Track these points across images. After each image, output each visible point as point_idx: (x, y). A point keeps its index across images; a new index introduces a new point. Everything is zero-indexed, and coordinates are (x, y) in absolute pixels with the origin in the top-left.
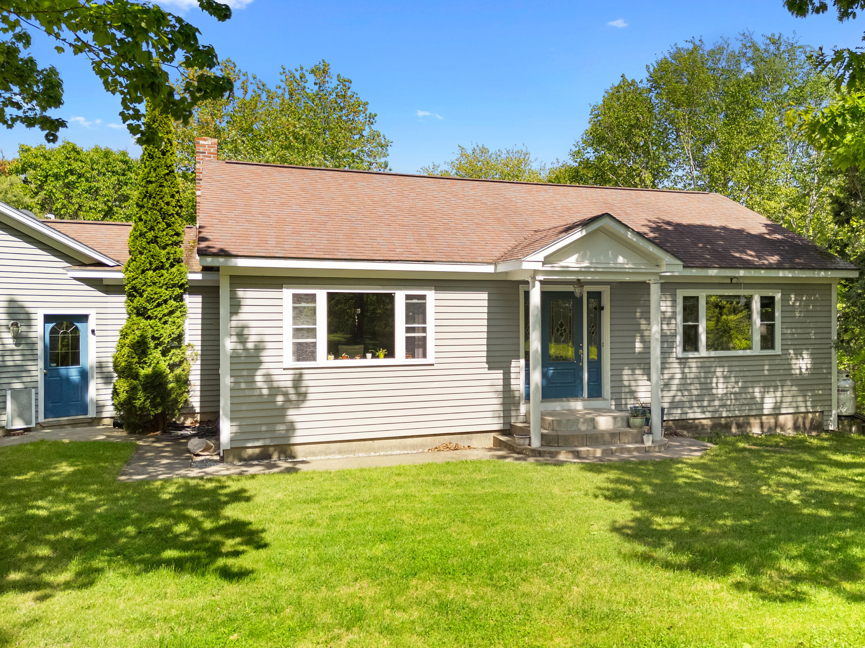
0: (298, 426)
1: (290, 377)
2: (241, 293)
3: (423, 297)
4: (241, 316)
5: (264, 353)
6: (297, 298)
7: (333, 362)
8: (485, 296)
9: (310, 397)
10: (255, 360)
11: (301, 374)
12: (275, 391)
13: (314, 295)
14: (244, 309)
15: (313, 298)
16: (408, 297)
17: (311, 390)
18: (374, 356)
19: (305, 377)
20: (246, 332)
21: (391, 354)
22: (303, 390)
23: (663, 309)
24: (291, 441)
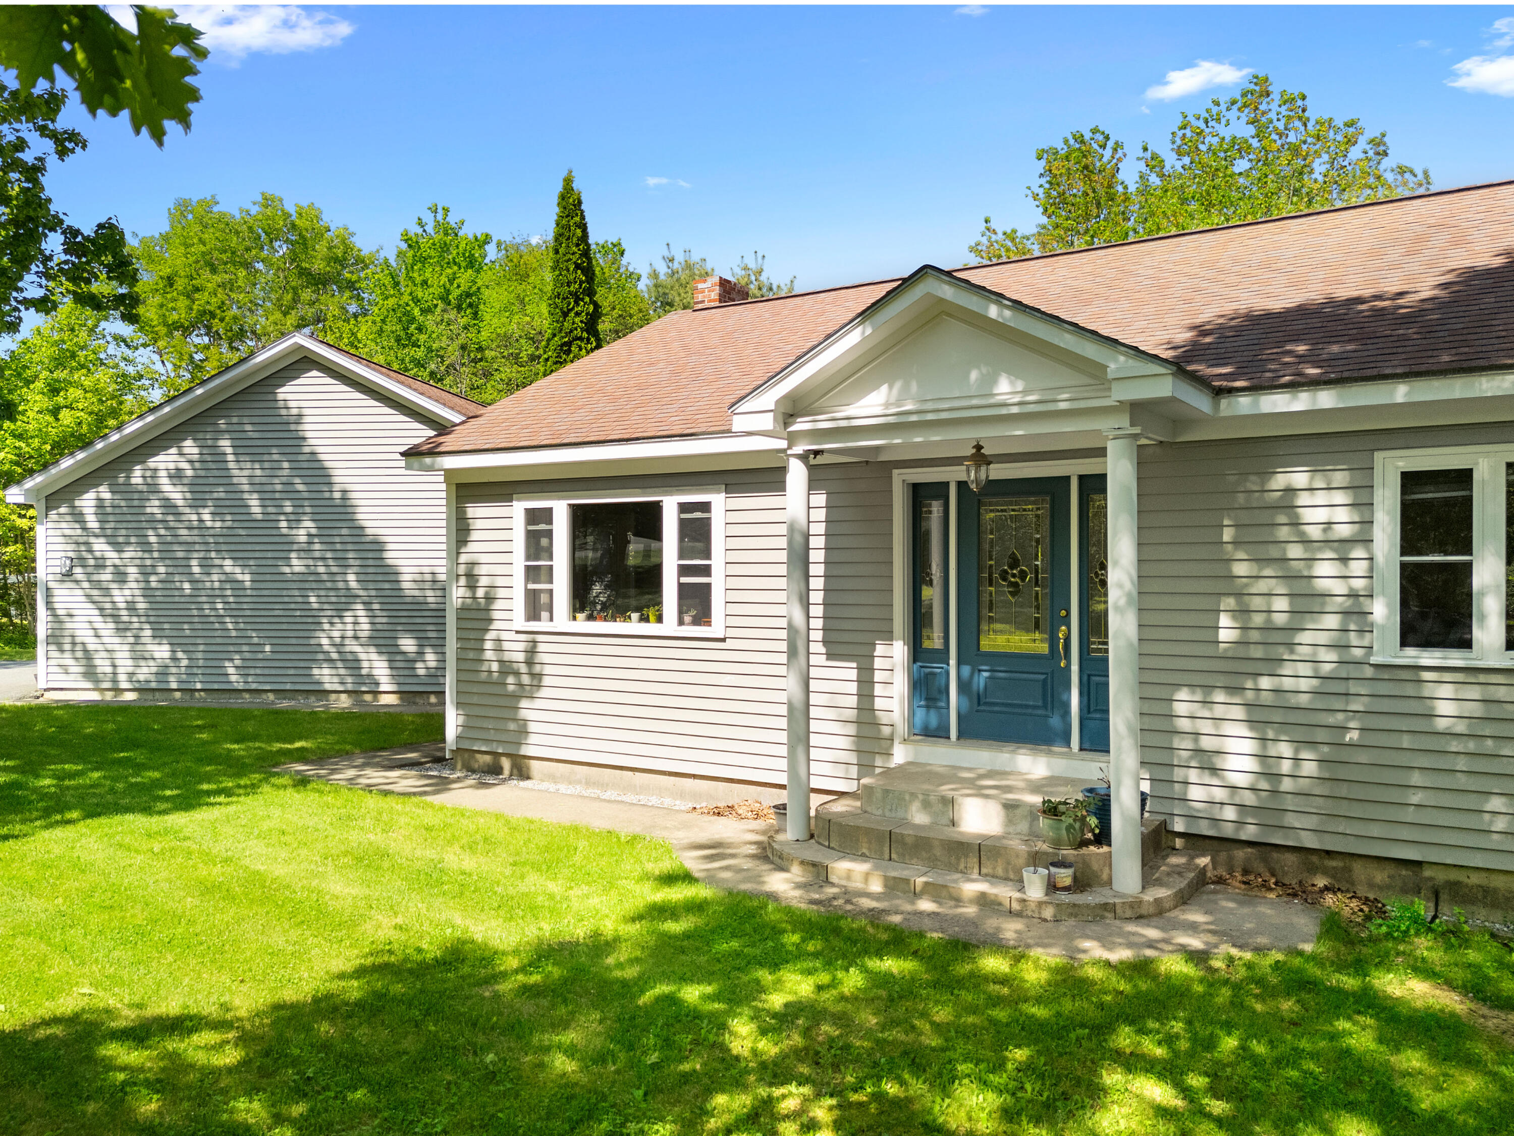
0: (532, 727)
1: (521, 646)
3: (705, 507)
4: (471, 547)
5: (498, 605)
6: (530, 516)
8: (820, 499)
9: (546, 681)
11: (535, 642)
13: (550, 510)
14: (474, 536)
17: (547, 670)
19: (541, 647)
20: (477, 570)
21: (657, 614)
23: (1321, 515)
24: (526, 750)
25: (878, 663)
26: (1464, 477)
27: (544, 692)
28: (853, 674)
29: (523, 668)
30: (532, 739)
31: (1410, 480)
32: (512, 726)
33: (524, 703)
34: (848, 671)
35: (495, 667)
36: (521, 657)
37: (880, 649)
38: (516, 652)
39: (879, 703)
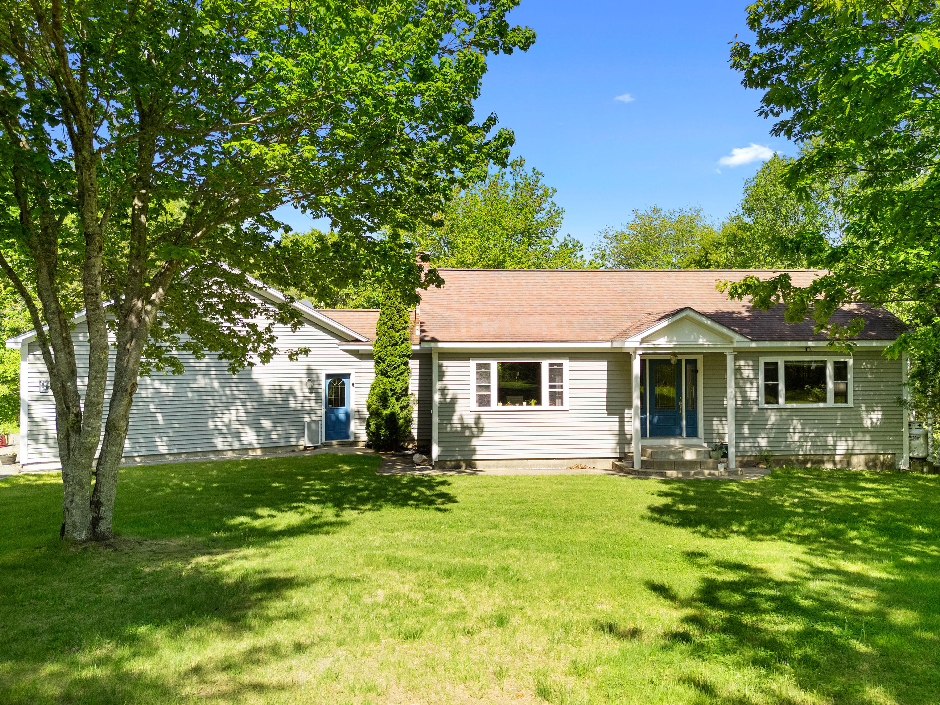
0: (478, 448)
1: (473, 417)
2: (445, 364)
3: (561, 365)
4: (445, 378)
5: (458, 401)
6: (479, 366)
7: (501, 407)
8: (605, 363)
9: (485, 430)
10: (452, 405)
11: (480, 415)
12: (464, 426)
13: (489, 364)
14: (447, 374)
15: (488, 366)
16: (551, 365)
17: (485, 425)
18: (528, 404)
19: (483, 417)
20: (448, 387)
21: (539, 403)
22: (481, 425)
23: (747, 372)
24: (474, 457)
25: (626, 415)
26: (776, 363)
27: (484, 434)
28: (617, 419)
29: (474, 426)
30: (478, 453)
31: (766, 364)
32: (468, 448)
33: (474, 439)
34: (616, 419)
35: (459, 426)
36: (473, 421)
37: (627, 411)
38: (470, 420)
39: (626, 428)
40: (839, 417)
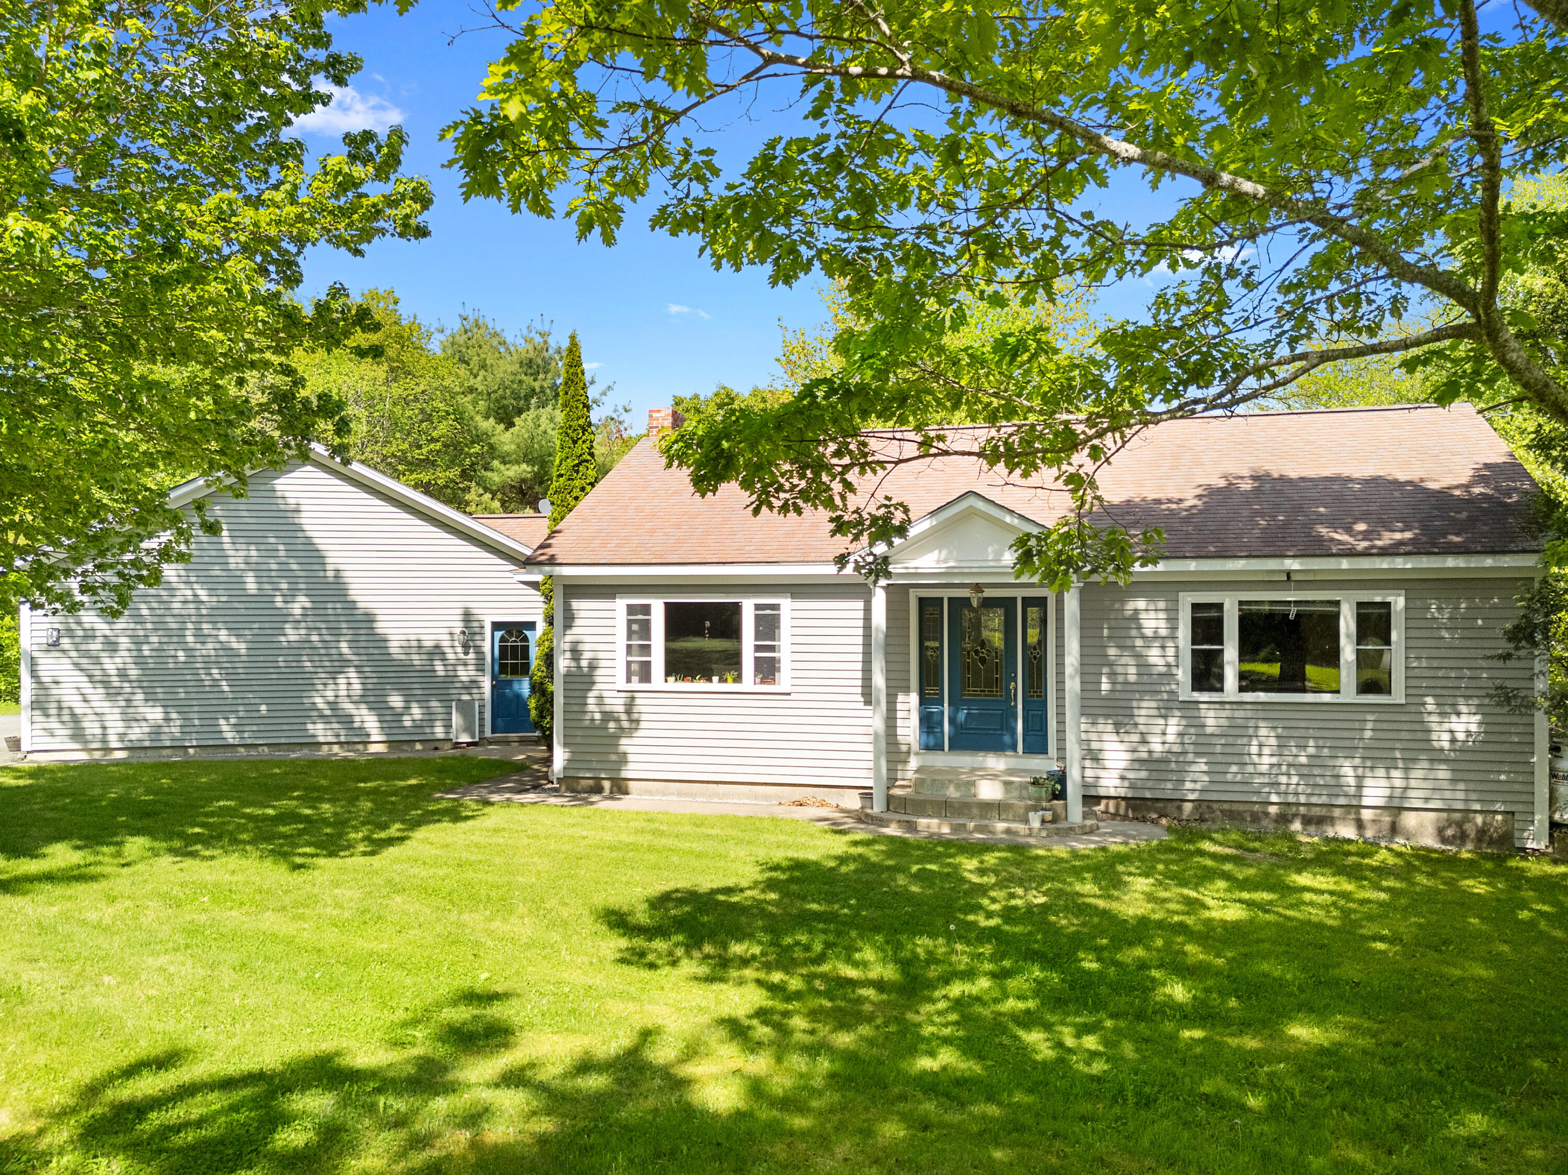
0: (630, 758)
1: (622, 701)
2: (576, 604)
3: (776, 607)
4: (575, 630)
5: (599, 672)
6: (631, 609)
7: (673, 684)
8: (860, 605)
9: (643, 725)
10: (587, 679)
11: (633, 698)
12: (608, 716)
13: (649, 606)
14: (578, 622)
15: (646, 609)
16: (758, 607)
17: (643, 717)
18: (722, 680)
19: (638, 701)
20: (581, 647)
21: (738, 679)
22: (635, 716)
23: (1153, 624)
24: (624, 774)
25: (899, 707)
26: (1219, 607)
27: (641, 733)
28: (882, 714)
29: (624, 717)
30: (630, 766)
31: (1196, 607)
32: (613, 757)
33: (623, 741)
34: (880, 712)
35: (597, 716)
36: (621, 709)
37: (901, 698)
38: (617, 704)
39: (899, 731)
40: (1370, 725)
